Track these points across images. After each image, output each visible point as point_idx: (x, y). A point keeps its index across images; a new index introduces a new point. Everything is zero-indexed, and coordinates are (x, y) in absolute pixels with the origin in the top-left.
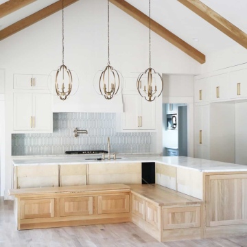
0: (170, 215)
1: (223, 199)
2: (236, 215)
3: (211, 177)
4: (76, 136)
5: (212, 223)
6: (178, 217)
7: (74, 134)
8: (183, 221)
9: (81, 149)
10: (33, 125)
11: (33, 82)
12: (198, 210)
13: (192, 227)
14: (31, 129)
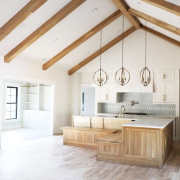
0: (103, 147)
1: (134, 143)
2: (142, 154)
3: (127, 129)
4: (132, 105)
5: (127, 156)
6: (107, 148)
7: (131, 104)
8: (110, 151)
12: (118, 146)
13: (114, 156)
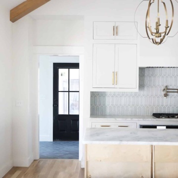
4: (166, 95)
9: (171, 111)
10: (115, 82)
11: (115, 31)
14: (113, 86)
